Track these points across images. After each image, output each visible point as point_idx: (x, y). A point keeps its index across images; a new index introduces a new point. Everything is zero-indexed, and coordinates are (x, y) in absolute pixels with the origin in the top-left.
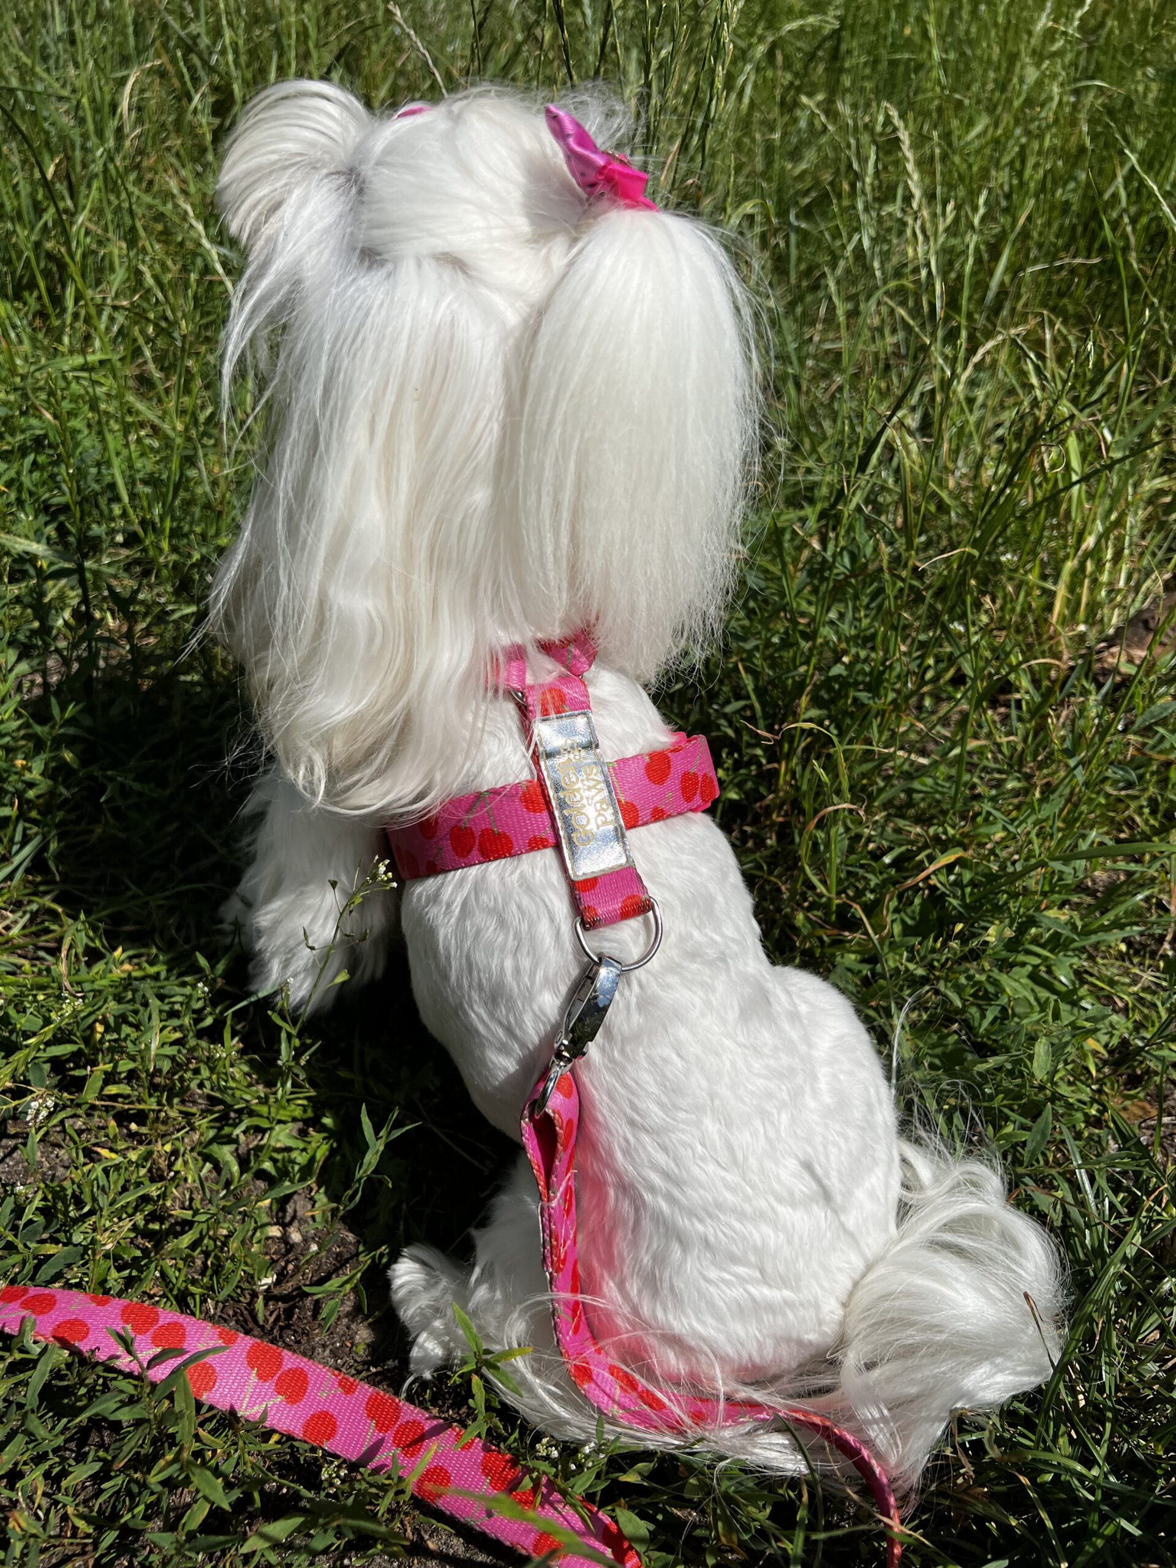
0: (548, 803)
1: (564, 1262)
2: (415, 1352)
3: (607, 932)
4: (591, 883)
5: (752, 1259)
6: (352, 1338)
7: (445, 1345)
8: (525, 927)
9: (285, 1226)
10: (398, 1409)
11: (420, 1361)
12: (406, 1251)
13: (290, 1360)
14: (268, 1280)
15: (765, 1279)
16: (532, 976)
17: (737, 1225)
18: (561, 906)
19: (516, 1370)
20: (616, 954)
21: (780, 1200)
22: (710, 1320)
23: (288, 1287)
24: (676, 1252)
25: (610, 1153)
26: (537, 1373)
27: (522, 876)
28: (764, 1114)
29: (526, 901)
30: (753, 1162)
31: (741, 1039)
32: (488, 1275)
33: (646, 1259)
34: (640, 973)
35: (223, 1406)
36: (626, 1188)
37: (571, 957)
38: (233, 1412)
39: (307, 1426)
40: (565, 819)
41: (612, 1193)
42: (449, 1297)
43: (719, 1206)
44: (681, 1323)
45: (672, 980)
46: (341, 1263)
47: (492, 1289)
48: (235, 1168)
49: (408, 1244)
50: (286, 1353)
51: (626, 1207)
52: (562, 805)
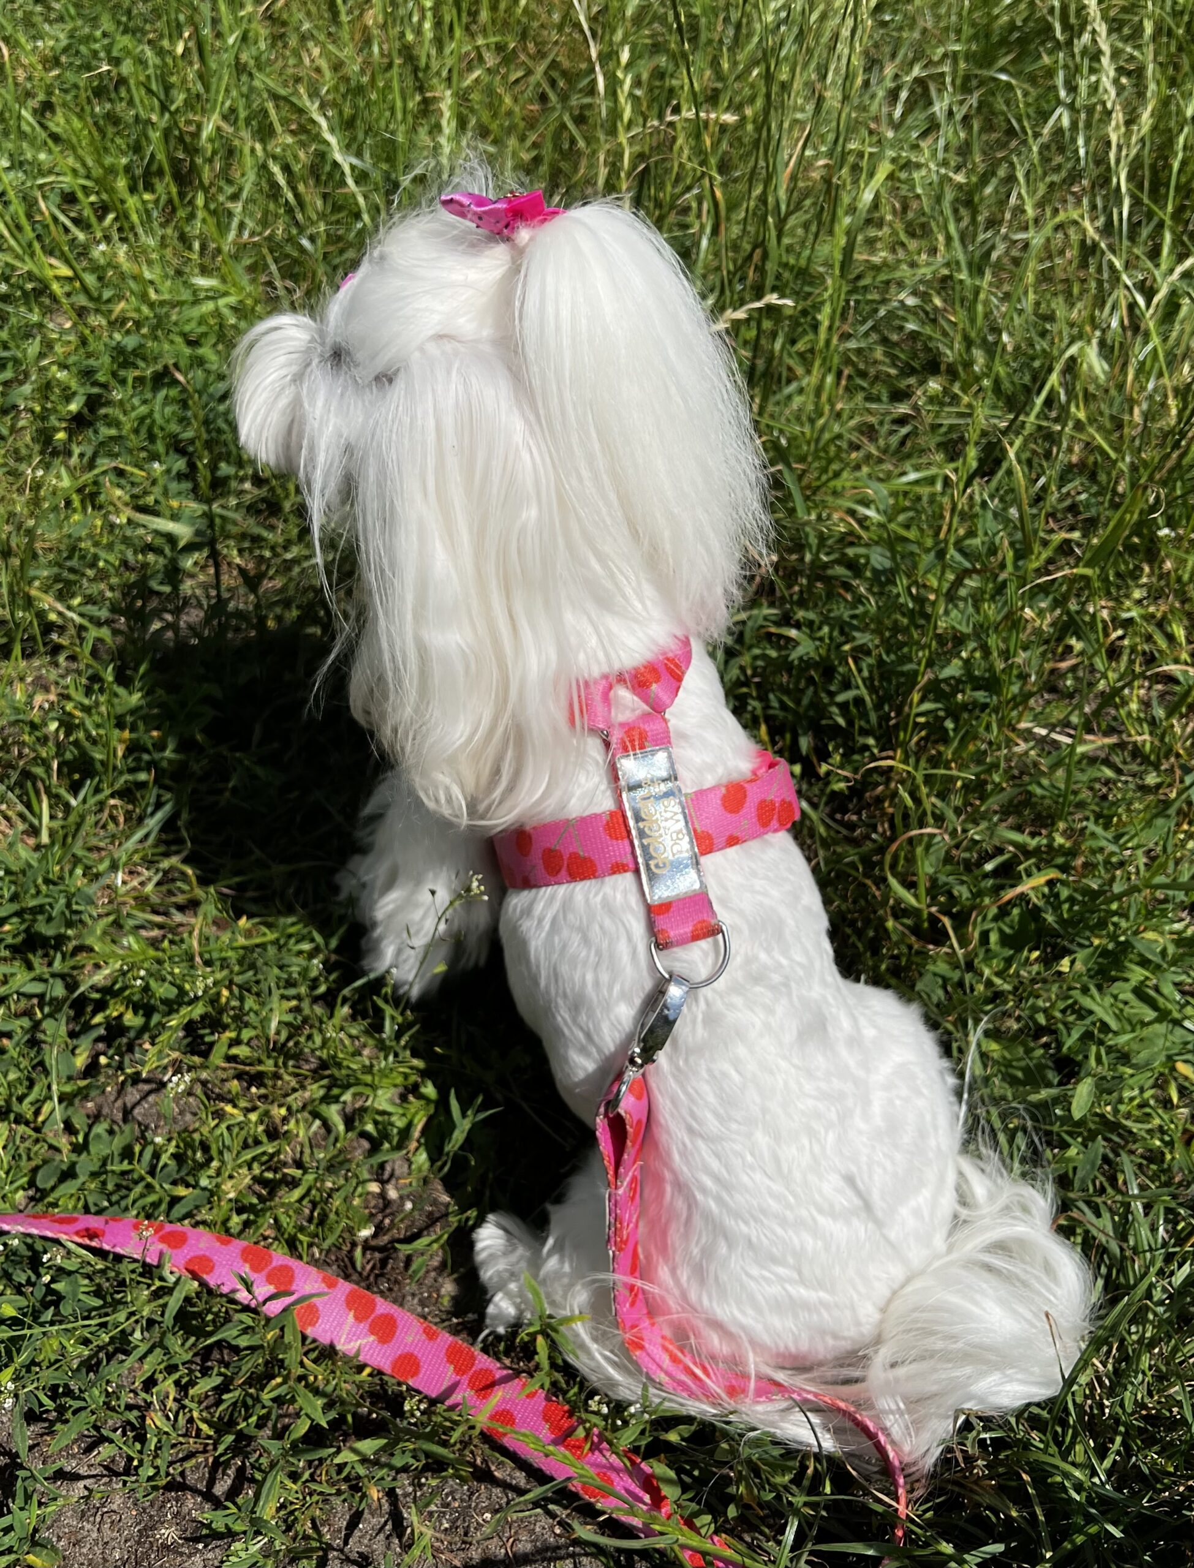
0: (629, 832)
1: (626, 1243)
2: (491, 1309)
3: (679, 952)
4: (665, 907)
5: (791, 1261)
6: (438, 1291)
7: (517, 1306)
8: (605, 945)
9: (383, 1182)
10: (473, 1358)
11: (495, 1317)
12: (491, 1217)
13: (383, 1306)
14: (366, 1232)
15: (802, 1281)
16: (610, 988)
17: (779, 1231)
18: (638, 927)
19: (577, 1335)
20: (685, 973)
21: (821, 1211)
22: (750, 1312)
23: (384, 1240)
24: (723, 1249)
25: (669, 1154)
26: (595, 1339)
27: (604, 898)
28: (812, 1133)
29: (607, 922)
30: (797, 1175)
31: (796, 1061)
32: (558, 1248)
33: (696, 1251)
34: (706, 992)
35: (324, 1340)
36: (680, 1186)
37: (645, 973)
38: (332, 1346)
39: (395, 1365)
40: (645, 848)
41: (668, 1189)
42: (523, 1264)
43: (763, 1212)
44: (726, 1311)
45: (738, 1000)
46: (432, 1220)
47: (562, 1261)
48: (341, 1128)
49: (493, 1209)
50: (379, 1299)
51: (680, 1204)
52: (642, 834)
